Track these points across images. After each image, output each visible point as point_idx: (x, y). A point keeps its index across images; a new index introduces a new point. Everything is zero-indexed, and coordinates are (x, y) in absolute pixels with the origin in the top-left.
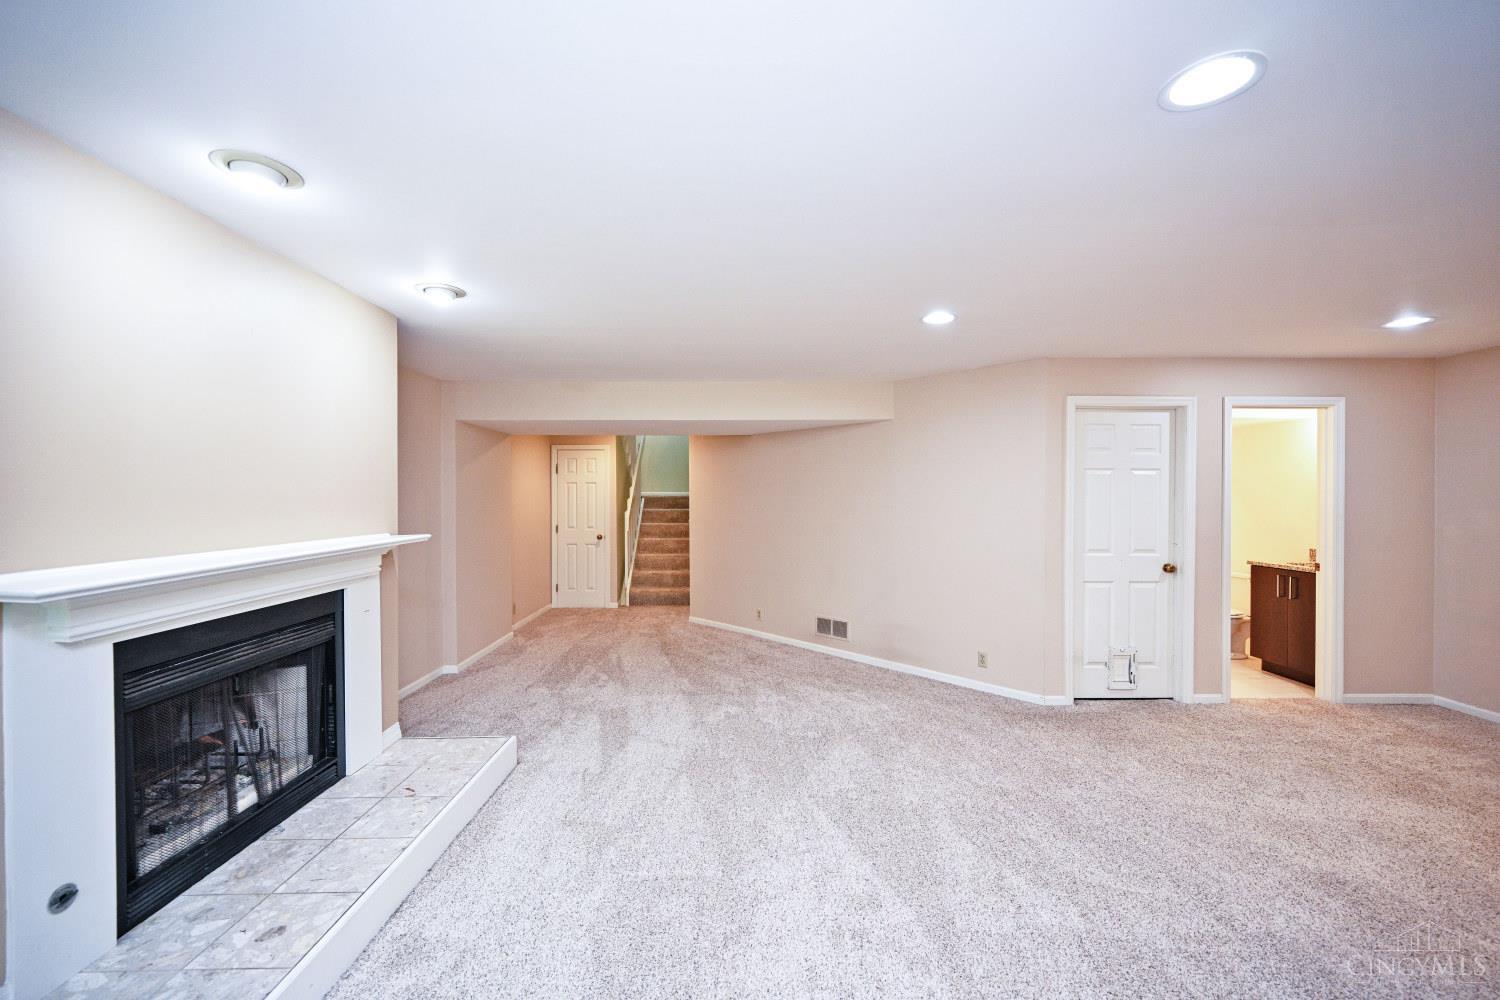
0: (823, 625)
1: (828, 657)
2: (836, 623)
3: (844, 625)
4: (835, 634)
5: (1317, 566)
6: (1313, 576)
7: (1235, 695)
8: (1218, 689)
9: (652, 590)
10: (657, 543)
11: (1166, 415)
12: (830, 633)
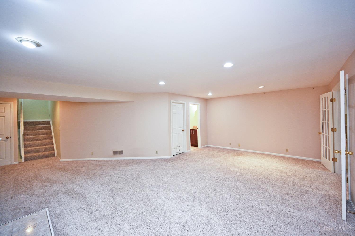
0: (115, 153)
1: (118, 160)
2: (119, 151)
3: (122, 151)
4: (119, 154)
5: (197, 128)
6: (197, 130)
7: (191, 150)
8: (189, 150)
9: (36, 154)
10: (34, 138)
11: (182, 105)
12: (118, 154)
